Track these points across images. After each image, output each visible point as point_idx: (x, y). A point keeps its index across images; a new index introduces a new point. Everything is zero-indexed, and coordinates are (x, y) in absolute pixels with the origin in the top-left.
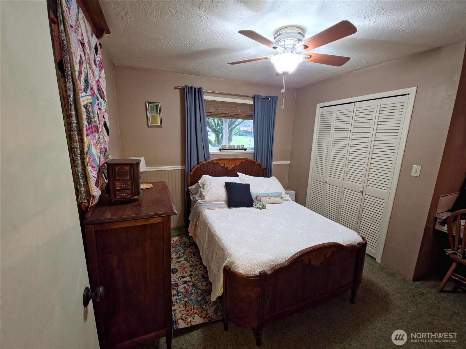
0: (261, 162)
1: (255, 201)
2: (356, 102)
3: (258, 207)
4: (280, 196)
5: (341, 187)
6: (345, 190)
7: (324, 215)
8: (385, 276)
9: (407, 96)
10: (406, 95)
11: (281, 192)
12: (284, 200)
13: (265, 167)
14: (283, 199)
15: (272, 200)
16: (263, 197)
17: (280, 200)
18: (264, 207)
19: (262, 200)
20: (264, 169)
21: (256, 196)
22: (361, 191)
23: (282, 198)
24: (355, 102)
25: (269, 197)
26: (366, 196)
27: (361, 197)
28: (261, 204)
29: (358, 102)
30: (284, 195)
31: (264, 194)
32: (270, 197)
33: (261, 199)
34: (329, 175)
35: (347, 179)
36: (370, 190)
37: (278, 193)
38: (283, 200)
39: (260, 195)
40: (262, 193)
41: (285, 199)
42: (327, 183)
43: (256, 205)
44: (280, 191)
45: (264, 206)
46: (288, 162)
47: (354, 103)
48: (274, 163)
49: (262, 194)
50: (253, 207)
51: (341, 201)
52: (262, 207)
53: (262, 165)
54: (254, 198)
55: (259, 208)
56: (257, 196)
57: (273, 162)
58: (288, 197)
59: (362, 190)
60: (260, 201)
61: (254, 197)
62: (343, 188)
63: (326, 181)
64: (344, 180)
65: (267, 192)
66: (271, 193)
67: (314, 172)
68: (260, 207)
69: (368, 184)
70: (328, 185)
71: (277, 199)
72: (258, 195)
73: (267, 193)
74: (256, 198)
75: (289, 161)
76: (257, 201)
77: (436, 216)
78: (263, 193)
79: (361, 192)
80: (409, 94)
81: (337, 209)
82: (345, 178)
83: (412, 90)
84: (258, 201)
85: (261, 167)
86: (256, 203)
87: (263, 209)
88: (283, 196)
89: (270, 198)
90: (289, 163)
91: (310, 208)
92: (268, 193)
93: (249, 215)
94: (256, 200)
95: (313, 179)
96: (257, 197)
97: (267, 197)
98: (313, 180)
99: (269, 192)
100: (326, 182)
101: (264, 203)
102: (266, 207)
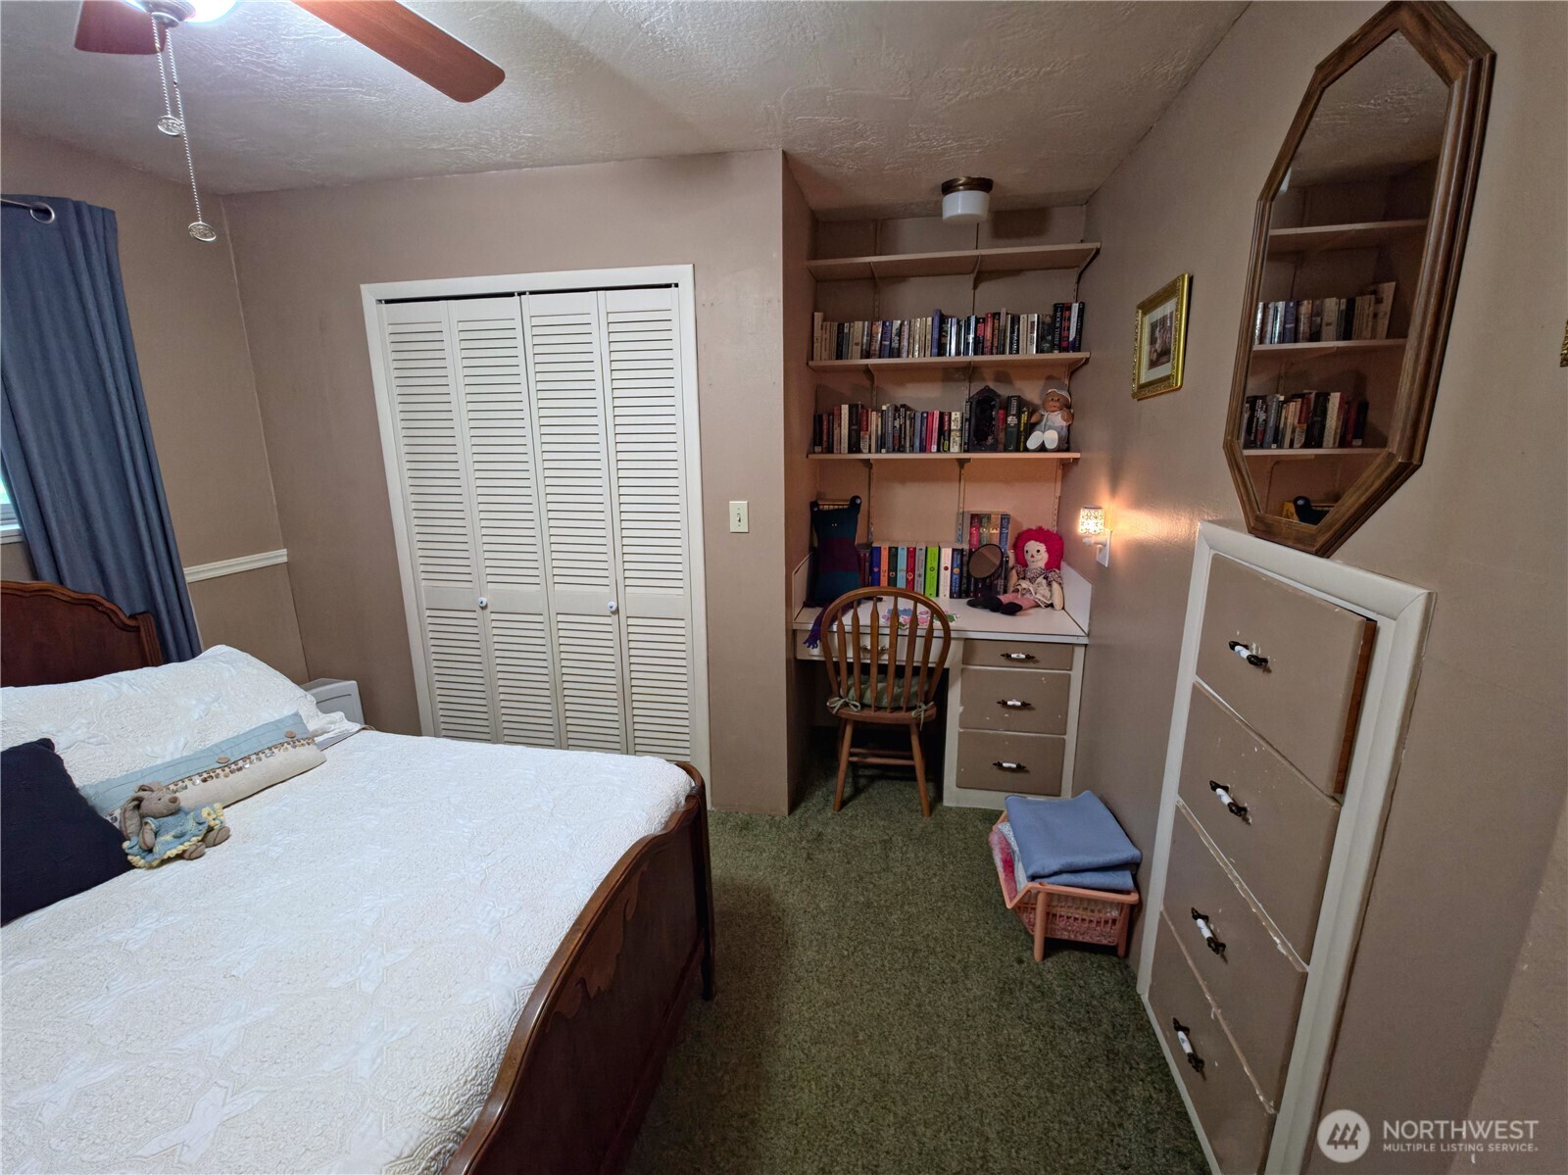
0: (99, 583)
1: (132, 825)
2: (524, 293)
3: (172, 853)
4: (296, 735)
5: (546, 614)
6: (560, 618)
7: (507, 739)
8: (737, 840)
9: (673, 289)
10: (668, 286)
11: (297, 715)
12: (323, 747)
13: (140, 607)
14: (318, 739)
15: (253, 772)
16: (190, 778)
17: (305, 753)
18: (212, 836)
19: (186, 798)
20: (133, 617)
21: (133, 794)
22: (614, 608)
23: (310, 739)
24: (521, 294)
25: (230, 765)
26: (631, 621)
27: (614, 628)
28: (190, 825)
29: (532, 293)
30: (315, 721)
31: (187, 760)
32: (235, 763)
33: (174, 800)
34: (490, 578)
35: (557, 579)
36: (637, 598)
37: (277, 724)
38: (318, 745)
39: (163, 779)
40: (168, 759)
41: (326, 736)
42: (489, 610)
43: (150, 851)
44: (287, 711)
45: (210, 829)
46: (280, 556)
47: (517, 298)
48: (192, 573)
49: (173, 764)
50: (130, 866)
51: (557, 661)
52: (202, 840)
53: (110, 597)
54: (117, 813)
55: (180, 857)
56: (142, 789)
57: (186, 570)
58: (339, 722)
59: (614, 604)
60: (175, 812)
61: (113, 808)
62: (553, 614)
63: (484, 605)
64: (550, 583)
65: (209, 744)
66: (234, 742)
67: (424, 576)
68: (181, 848)
69: (628, 582)
70: (494, 616)
71: (284, 758)
72: (146, 782)
73: (209, 749)
74: (138, 807)
75: (284, 551)
76: (152, 823)
77: (794, 628)
78: (177, 756)
79: (613, 613)
80: (677, 285)
81: (547, 693)
82: (549, 577)
83: (682, 273)
84: (155, 817)
85: (110, 615)
86: (149, 837)
87: (209, 851)
88: (312, 726)
89: (240, 769)
90: (285, 559)
91: (444, 733)
92: (216, 745)
93: (116, 938)
94: (142, 817)
95: (425, 606)
96: (139, 800)
97: (213, 770)
98: (428, 613)
99: (215, 739)
100: (484, 608)
101: (204, 812)
102: (228, 824)
